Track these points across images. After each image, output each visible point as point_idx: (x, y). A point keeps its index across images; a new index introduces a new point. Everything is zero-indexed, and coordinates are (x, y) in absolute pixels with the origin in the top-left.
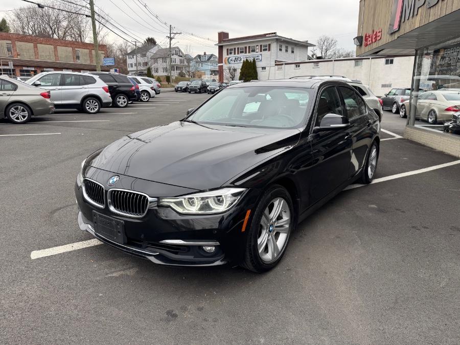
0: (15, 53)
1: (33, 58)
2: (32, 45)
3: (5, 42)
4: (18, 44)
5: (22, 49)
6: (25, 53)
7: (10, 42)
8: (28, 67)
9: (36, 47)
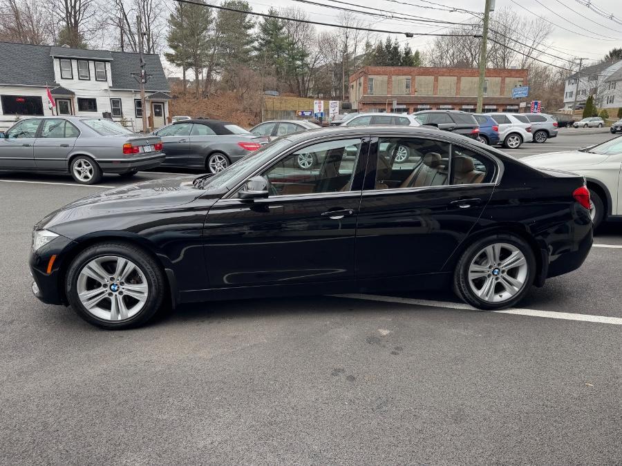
0: (413, 90)
1: (431, 94)
2: (432, 78)
3: (404, 77)
4: (418, 78)
5: (421, 85)
6: (423, 89)
7: (410, 77)
8: (423, 104)
9: (436, 80)
